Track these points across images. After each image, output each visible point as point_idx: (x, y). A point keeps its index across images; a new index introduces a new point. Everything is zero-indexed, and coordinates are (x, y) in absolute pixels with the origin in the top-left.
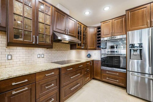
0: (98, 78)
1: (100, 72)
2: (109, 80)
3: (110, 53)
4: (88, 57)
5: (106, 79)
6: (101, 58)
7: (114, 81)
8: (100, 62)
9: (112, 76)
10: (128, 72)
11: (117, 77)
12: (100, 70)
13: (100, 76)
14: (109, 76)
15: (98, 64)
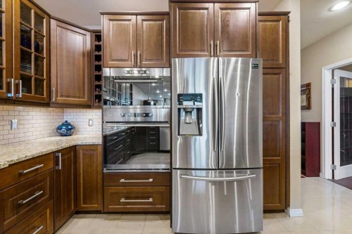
0: (95, 206)
1: (100, 185)
2: (129, 204)
3: (139, 119)
4: (62, 135)
5: (119, 203)
6: (105, 137)
7: (142, 203)
8: (100, 149)
9: (135, 189)
10: (173, 170)
11: (149, 189)
12: (100, 177)
13: (100, 197)
14: (127, 193)
15: (91, 156)
